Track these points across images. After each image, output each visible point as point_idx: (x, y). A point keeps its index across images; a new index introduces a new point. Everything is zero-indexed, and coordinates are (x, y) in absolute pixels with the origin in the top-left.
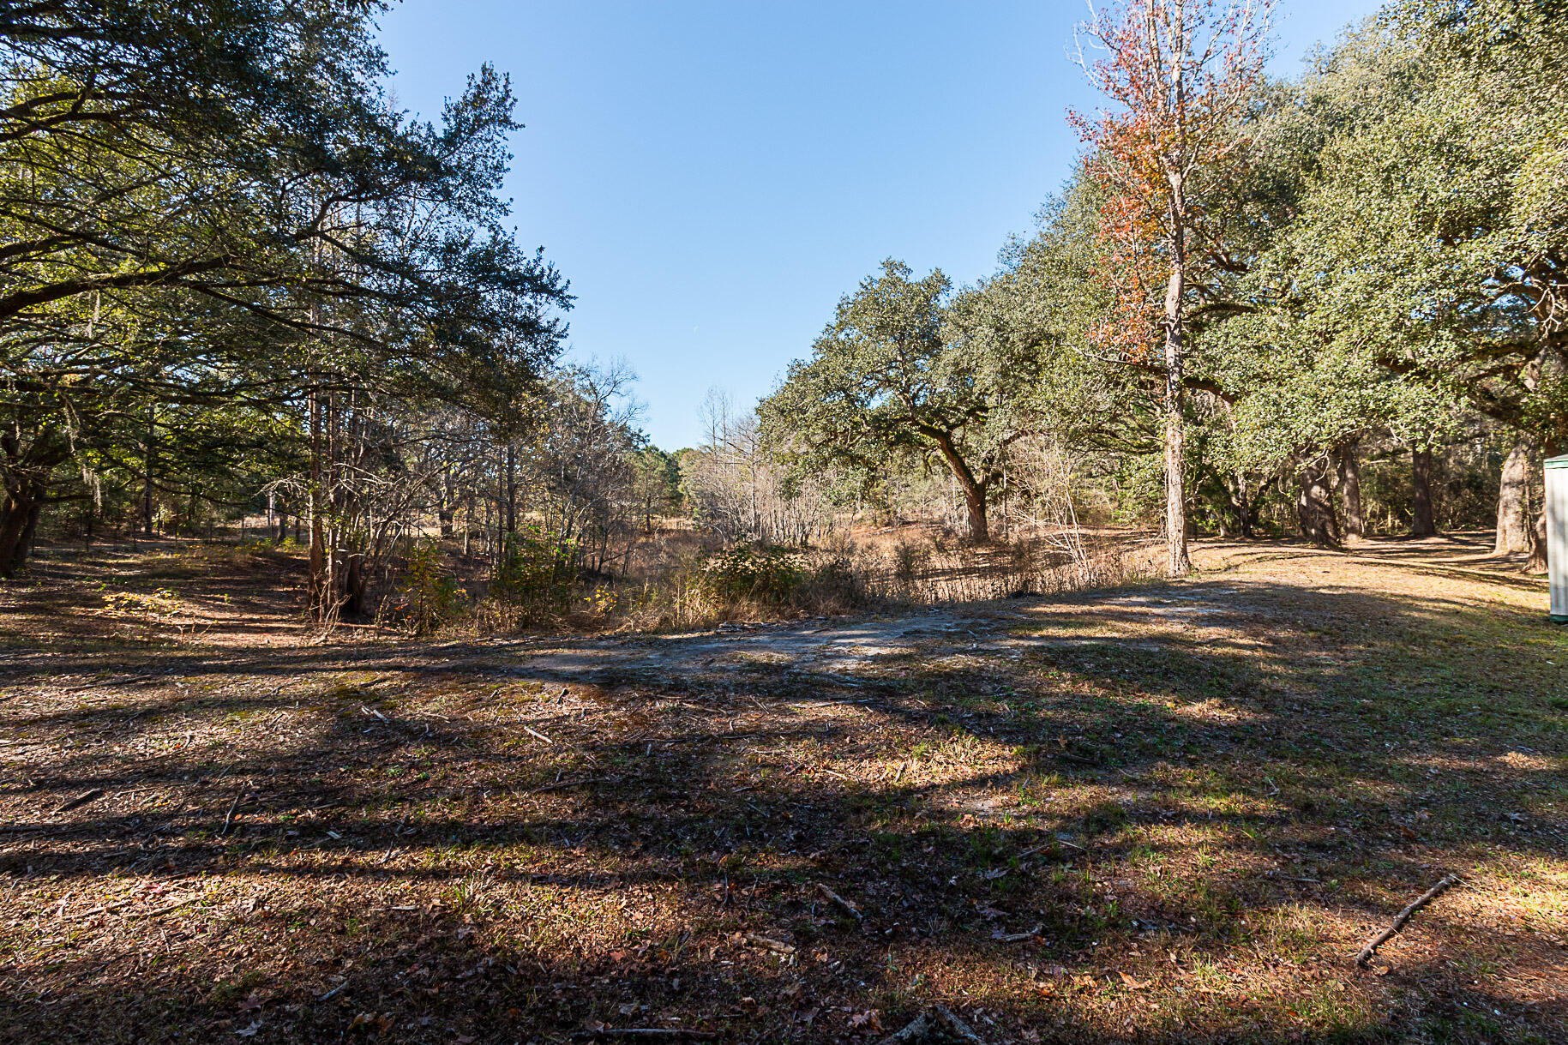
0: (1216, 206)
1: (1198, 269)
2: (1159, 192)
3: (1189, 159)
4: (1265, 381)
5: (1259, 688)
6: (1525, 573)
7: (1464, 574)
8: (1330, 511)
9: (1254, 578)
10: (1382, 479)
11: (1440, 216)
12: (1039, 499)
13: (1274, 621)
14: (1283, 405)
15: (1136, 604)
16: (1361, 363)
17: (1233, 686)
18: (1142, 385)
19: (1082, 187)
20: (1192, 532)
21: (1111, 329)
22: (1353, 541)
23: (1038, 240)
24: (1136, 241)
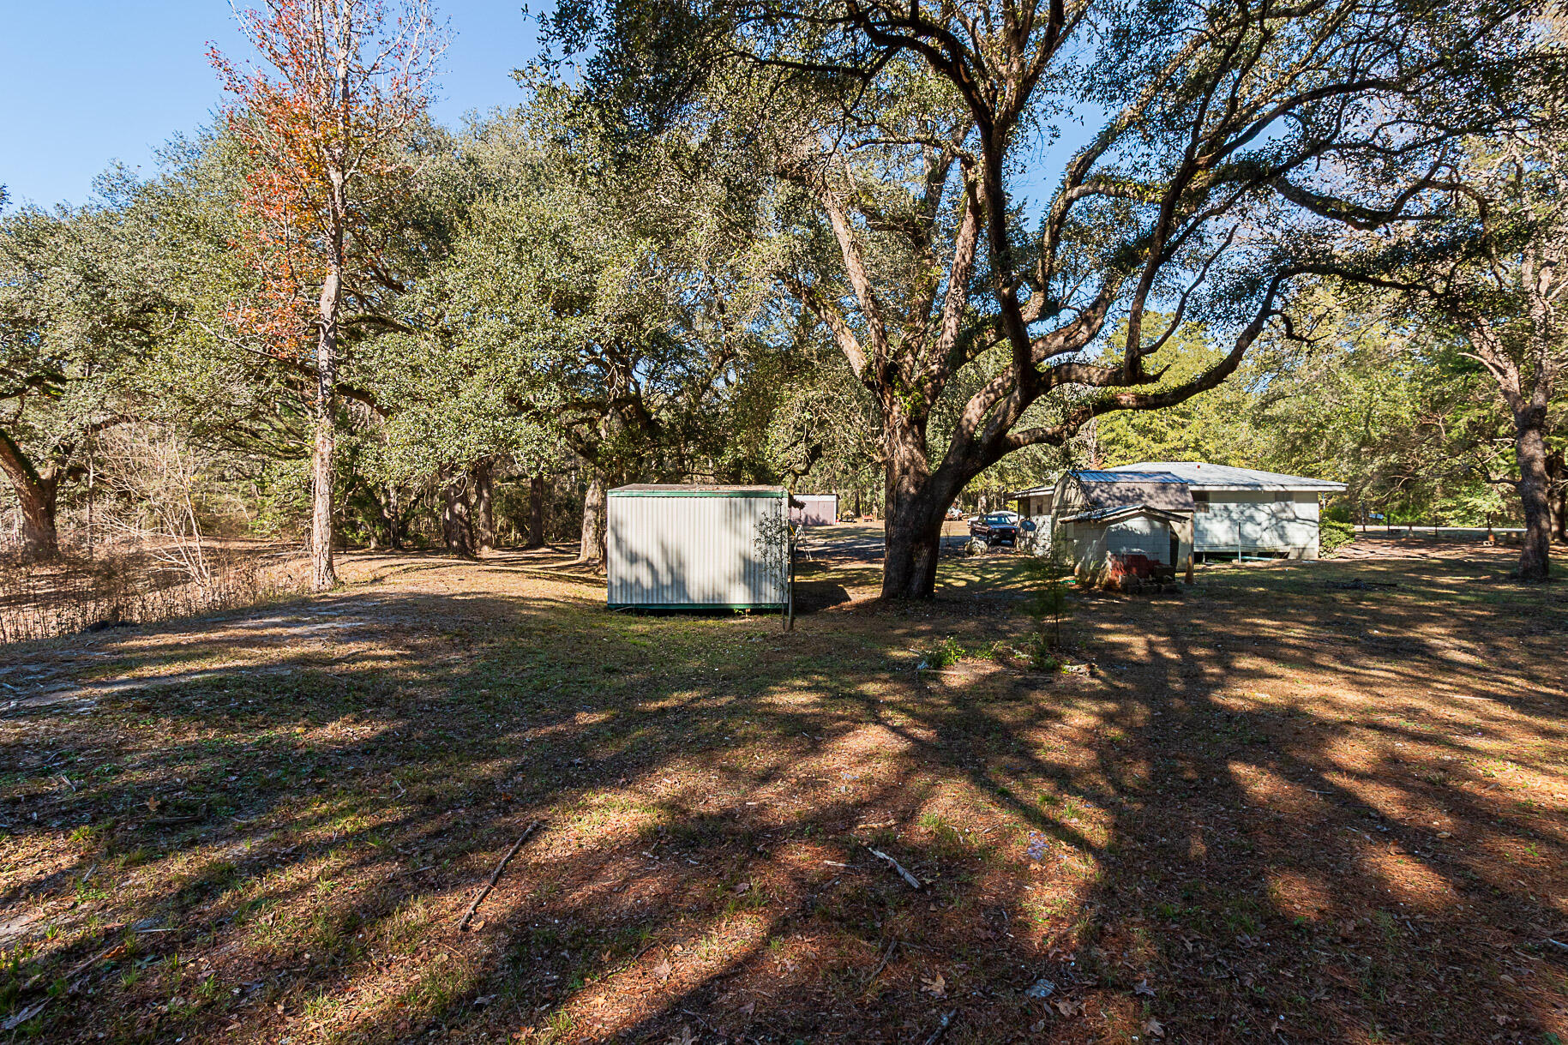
0: (377, 220)
1: (357, 277)
2: (318, 184)
3: (351, 163)
4: (416, 400)
5: (395, 695)
6: (596, 574)
7: (560, 577)
8: (469, 525)
9: (398, 589)
10: (509, 499)
11: (554, 291)
12: (145, 504)
13: (413, 628)
14: (432, 424)
15: (271, 626)
16: (495, 398)
17: (368, 698)
18: (290, 383)
19: (223, 143)
20: (341, 543)
21: (254, 314)
22: (486, 552)
23: (159, 181)
24: (290, 226)
